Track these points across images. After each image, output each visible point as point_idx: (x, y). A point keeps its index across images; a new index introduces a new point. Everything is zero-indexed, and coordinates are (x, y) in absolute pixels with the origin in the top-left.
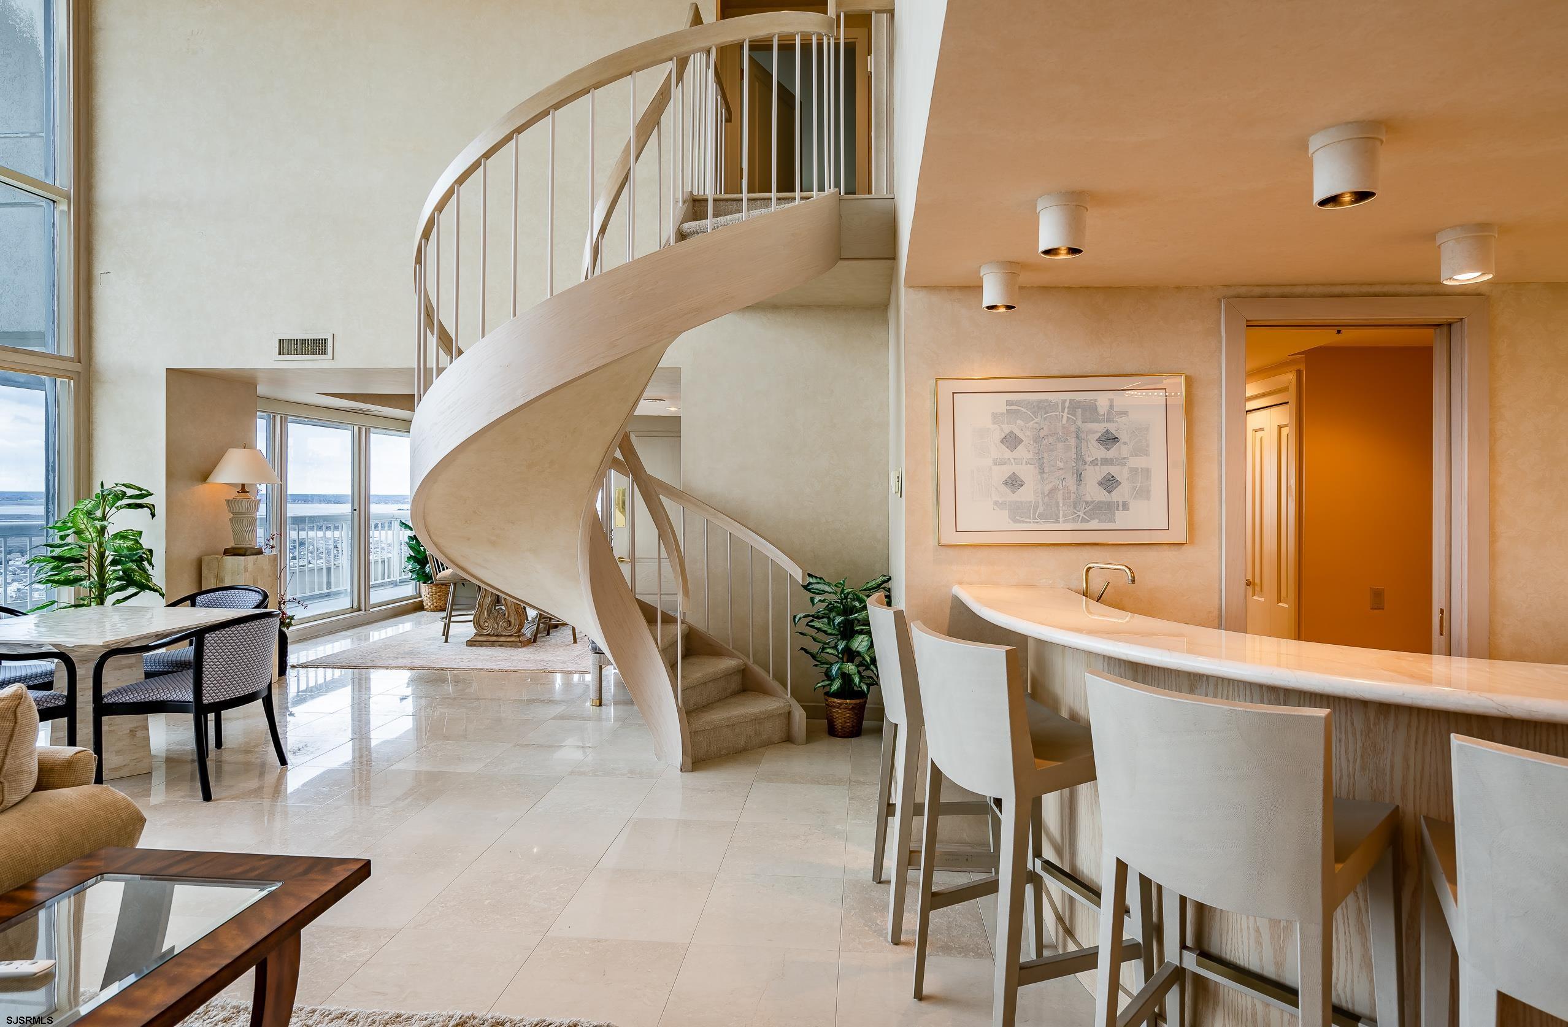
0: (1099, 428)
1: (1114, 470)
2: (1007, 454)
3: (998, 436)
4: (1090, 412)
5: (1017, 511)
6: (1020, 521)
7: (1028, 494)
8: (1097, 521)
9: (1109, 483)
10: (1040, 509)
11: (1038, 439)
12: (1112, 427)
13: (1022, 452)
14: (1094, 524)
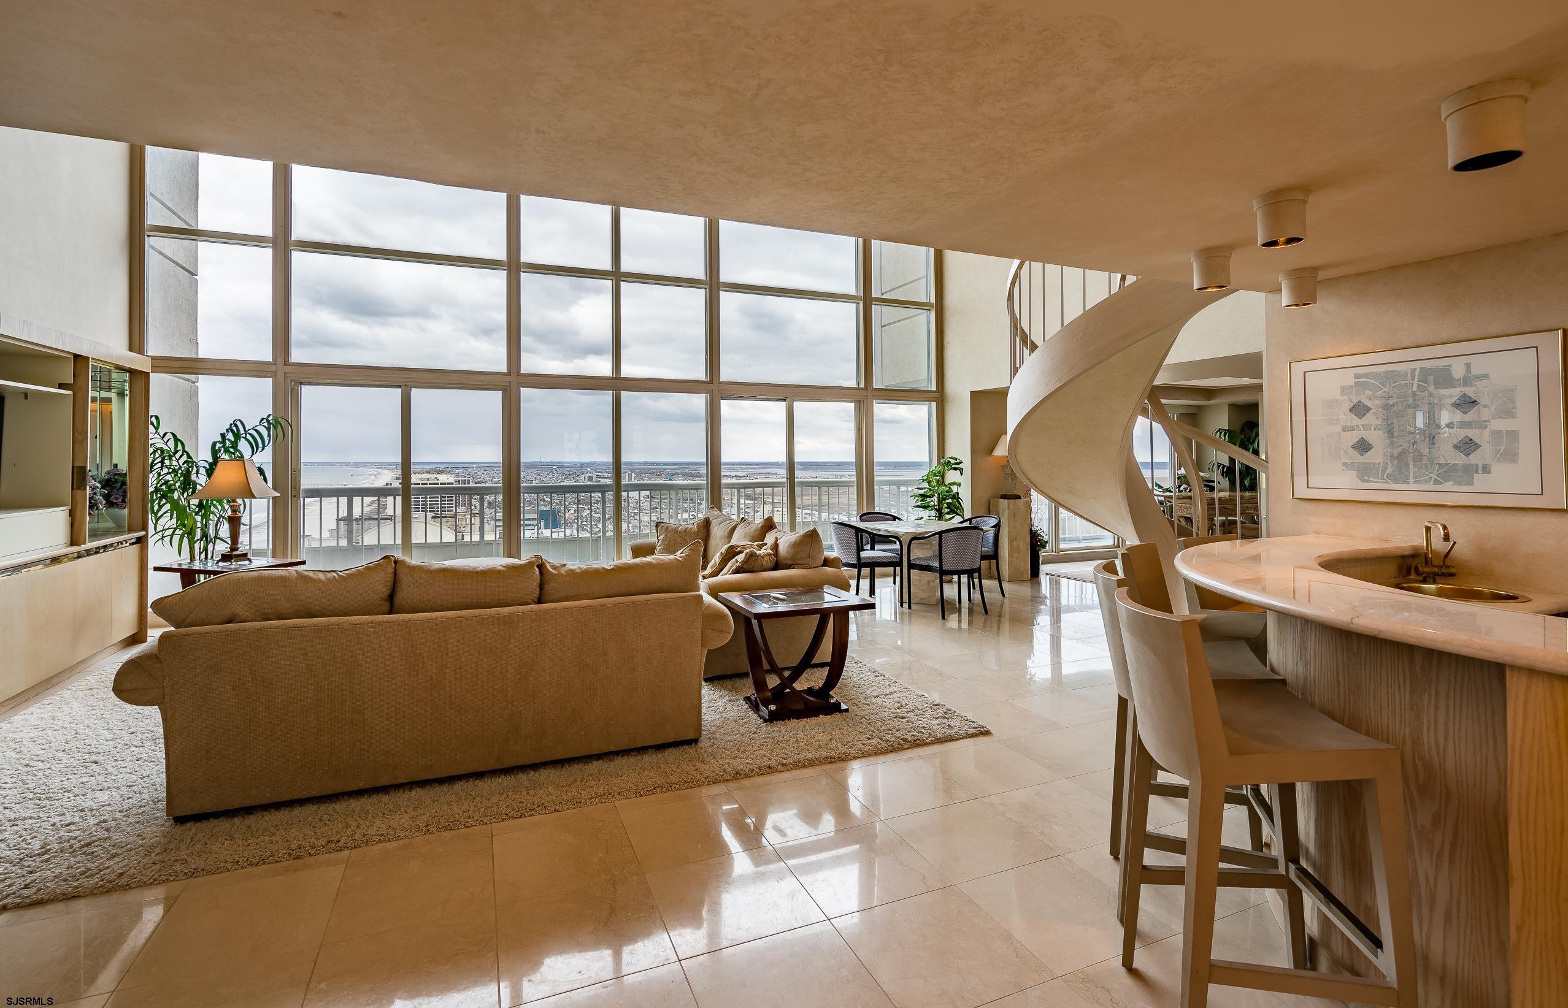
0: (1455, 393)
1: (1472, 433)
2: (1356, 421)
3: (1347, 406)
4: (1444, 378)
5: (1365, 472)
6: (1368, 481)
7: (1376, 456)
8: (1452, 483)
9: (1468, 446)
10: (1389, 470)
11: (1386, 407)
12: (1470, 391)
13: (1370, 419)
14: (1449, 486)
